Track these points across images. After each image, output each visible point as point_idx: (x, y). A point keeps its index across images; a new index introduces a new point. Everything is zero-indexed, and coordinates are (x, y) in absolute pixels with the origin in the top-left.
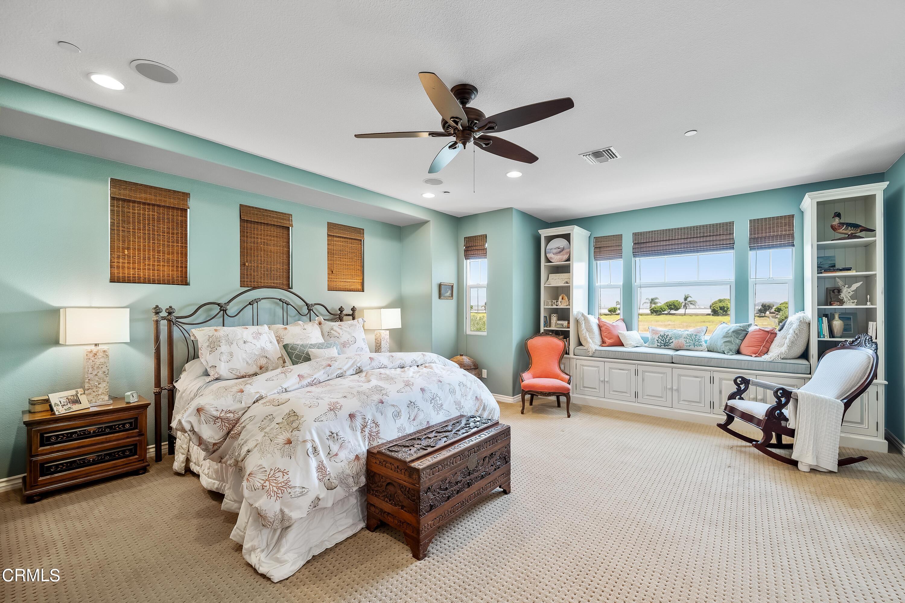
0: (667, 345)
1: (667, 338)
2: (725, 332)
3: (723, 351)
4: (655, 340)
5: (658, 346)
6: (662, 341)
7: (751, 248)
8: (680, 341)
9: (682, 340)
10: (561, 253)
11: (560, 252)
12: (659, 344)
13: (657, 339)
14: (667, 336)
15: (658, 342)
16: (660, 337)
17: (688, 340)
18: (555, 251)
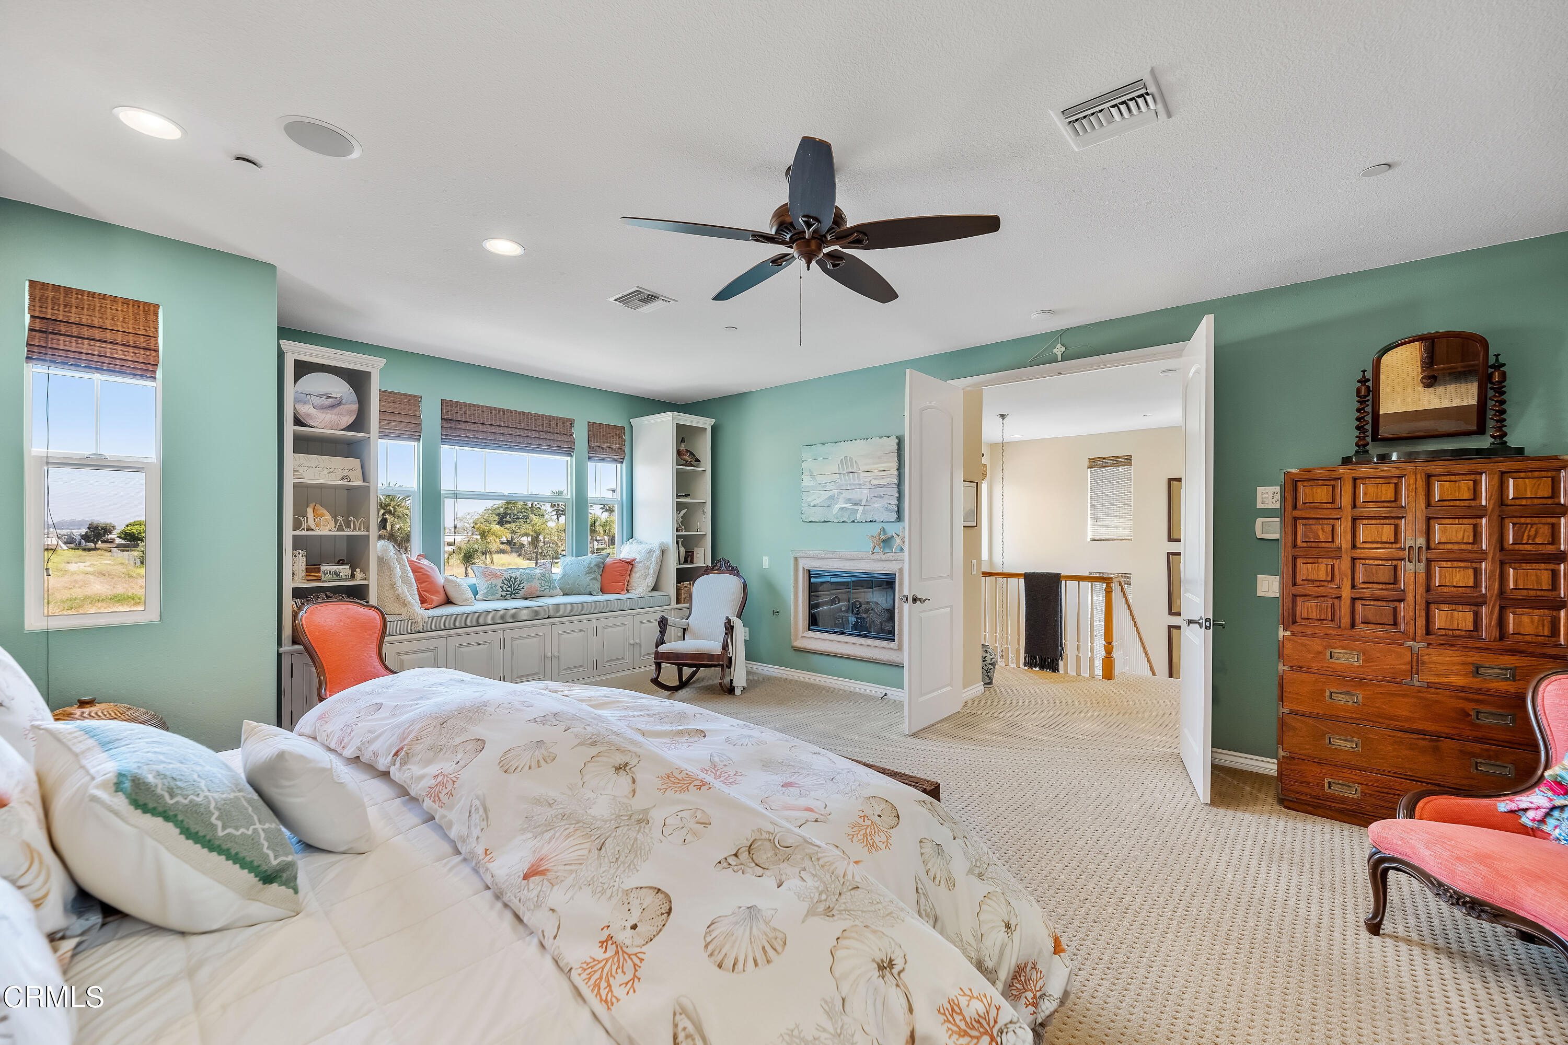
0: (514, 594)
1: (515, 582)
2: (587, 566)
3: (590, 592)
4: (498, 587)
5: (502, 596)
6: (509, 587)
7: (590, 459)
8: (533, 584)
9: (536, 583)
10: (336, 410)
11: (332, 407)
12: (504, 594)
13: (502, 585)
14: (515, 579)
15: (503, 591)
16: (506, 582)
17: (543, 582)
18: (319, 401)
